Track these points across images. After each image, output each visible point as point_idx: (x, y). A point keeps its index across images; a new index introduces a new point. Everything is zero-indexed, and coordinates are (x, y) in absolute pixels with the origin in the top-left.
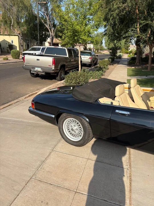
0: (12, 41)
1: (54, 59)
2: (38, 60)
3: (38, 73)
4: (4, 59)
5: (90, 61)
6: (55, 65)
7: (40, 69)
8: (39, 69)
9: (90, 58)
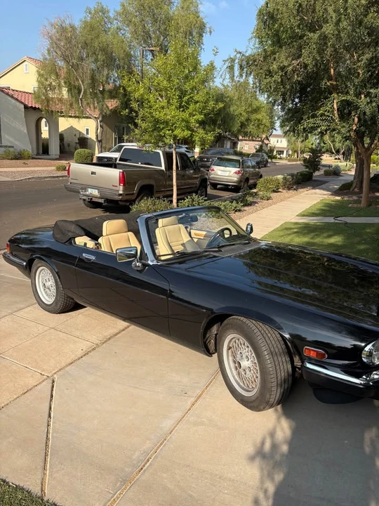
0: (87, 130)
1: (123, 173)
2: (93, 173)
3: (91, 199)
4: (59, 169)
5: (236, 179)
6: (124, 185)
7: (97, 191)
8: (95, 192)
9: (236, 173)
